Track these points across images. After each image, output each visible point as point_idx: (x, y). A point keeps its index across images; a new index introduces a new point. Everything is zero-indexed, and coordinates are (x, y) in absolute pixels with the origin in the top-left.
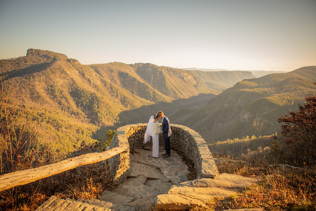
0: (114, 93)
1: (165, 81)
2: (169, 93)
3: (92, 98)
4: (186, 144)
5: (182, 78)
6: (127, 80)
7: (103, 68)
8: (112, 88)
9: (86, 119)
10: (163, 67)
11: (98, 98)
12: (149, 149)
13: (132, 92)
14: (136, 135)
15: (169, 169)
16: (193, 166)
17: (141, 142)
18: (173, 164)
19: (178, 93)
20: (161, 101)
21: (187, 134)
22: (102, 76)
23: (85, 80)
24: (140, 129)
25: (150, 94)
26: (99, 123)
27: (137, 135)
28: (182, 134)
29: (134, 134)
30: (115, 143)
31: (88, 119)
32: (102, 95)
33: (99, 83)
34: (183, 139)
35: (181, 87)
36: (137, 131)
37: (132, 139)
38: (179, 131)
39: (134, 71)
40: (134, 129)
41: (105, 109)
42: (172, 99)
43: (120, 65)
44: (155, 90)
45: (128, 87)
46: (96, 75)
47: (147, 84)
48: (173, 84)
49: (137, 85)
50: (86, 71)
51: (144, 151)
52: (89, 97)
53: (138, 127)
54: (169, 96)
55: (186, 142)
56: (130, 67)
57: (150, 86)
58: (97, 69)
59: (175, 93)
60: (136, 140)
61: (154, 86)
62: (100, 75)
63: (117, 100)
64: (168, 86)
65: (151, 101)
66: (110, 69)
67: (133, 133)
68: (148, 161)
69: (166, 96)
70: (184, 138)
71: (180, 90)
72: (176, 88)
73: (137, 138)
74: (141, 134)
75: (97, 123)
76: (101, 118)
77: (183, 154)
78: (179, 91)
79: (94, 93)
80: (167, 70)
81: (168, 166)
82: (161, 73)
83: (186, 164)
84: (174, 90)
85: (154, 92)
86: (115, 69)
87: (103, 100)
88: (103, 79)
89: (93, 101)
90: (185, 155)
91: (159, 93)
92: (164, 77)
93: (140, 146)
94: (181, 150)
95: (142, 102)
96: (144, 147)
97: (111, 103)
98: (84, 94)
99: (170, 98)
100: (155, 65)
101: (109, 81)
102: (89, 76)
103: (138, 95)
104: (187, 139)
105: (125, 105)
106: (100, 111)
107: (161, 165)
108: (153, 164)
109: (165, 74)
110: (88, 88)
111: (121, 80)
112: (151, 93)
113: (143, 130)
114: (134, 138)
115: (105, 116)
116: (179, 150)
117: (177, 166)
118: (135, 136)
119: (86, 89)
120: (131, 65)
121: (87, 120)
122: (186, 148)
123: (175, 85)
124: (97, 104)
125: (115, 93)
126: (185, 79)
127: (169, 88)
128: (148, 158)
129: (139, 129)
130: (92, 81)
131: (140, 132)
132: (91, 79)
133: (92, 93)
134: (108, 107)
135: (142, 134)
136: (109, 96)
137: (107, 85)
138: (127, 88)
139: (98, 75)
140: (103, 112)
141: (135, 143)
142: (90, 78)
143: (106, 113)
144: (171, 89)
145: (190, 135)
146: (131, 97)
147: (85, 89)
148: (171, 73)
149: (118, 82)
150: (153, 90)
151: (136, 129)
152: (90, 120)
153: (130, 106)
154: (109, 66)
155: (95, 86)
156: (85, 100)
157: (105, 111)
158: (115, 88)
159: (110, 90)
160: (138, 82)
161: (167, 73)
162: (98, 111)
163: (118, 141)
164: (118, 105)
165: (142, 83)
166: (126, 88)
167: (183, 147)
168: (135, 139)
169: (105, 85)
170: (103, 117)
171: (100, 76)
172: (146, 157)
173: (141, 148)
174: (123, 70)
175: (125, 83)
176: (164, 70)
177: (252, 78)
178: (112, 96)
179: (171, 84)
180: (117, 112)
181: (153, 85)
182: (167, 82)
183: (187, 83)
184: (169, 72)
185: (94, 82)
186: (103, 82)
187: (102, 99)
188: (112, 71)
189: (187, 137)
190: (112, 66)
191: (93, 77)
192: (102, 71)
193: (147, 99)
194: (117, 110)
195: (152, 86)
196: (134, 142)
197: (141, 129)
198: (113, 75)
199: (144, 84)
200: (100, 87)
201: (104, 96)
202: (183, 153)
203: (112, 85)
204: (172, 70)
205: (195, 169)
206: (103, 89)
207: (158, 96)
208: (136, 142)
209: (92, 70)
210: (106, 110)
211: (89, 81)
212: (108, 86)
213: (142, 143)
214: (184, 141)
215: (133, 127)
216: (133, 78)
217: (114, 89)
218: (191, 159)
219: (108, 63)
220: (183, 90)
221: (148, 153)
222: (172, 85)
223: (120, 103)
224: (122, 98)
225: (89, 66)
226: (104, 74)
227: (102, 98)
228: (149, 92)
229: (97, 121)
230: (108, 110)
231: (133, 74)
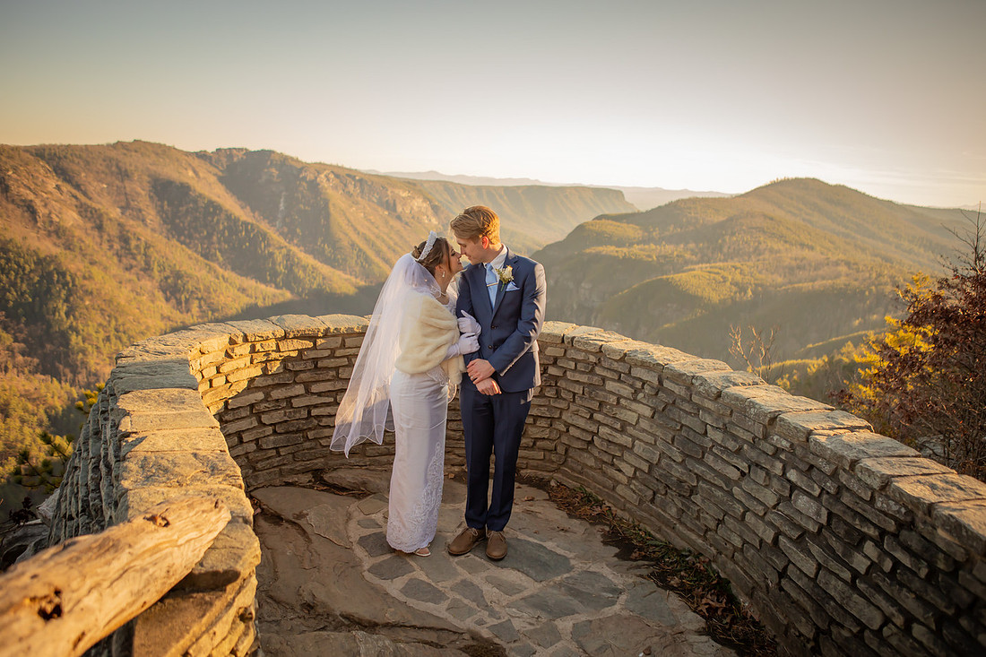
0: (135, 259)
1: (328, 216)
2: (345, 260)
3: (42, 277)
4: (624, 440)
5: (391, 207)
6: (184, 208)
7: (87, 163)
8: (125, 240)
9: (20, 358)
10: (320, 168)
11: (68, 278)
12: (364, 483)
13: (206, 256)
14: (267, 395)
15: (573, 647)
16: (732, 600)
17: (307, 439)
18: (576, 593)
19: (376, 260)
20: (315, 286)
21: (637, 372)
22: (85, 194)
23: (11, 206)
24: (294, 354)
25: (274, 263)
26: (75, 372)
27: (276, 394)
28: (584, 379)
29: (258, 389)
30: (96, 468)
31: (29, 359)
32: (87, 264)
33: (71, 218)
34: (595, 406)
35: (385, 237)
36: (275, 367)
37: (243, 425)
38: (556, 359)
39: (213, 179)
40: (253, 350)
41: (99, 319)
42: (353, 279)
43: (157, 154)
44: (294, 249)
45: (190, 237)
46: (58, 187)
47: (264, 226)
48: (359, 227)
49: (223, 231)
50: (15, 170)
51: (327, 499)
52: (31, 271)
53: (285, 337)
54: (344, 271)
55: (622, 431)
56: (196, 162)
57: (274, 235)
58: (65, 164)
59: (367, 259)
60: (269, 430)
61: (289, 235)
62: (77, 187)
63: (147, 284)
64: (341, 236)
65: (277, 287)
66: (117, 167)
67: (251, 380)
68: (376, 581)
69: (332, 270)
70: (601, 404)
71: (384, 249)
72: (367, 240)
73: (277, 417)
74: (300, 389)
75: (67, 371)
76: (84, 352)
77: (598, 510)
78: (378, 253)
79: (53, 259)
80: (337, 176)
81: (544, 618)
82: (314, 185)
83: (662, 579)
84: (360, 250)
85: (288, 256)
86: (136, 167)
87: (89, 285)
88: (89, 202)
89: (48, 291)
90: (614, 517)
91: (309, 260)
92: (327, 202)
93: (298, 466)
94: (571, 484)
95: (243, 290)
96: (321, 470)
97: (123, 296)
98: (8, 260)
99: (348, 277)
100: (292, 158)
101: (115, 213)
102: (30, 189)
103: (229, 267)
104: (635, 406)
105: (179, 303)
106: (80, 327)
107: (493, 614)
108: (429, 607)
109: (330, 191)
110: (25, 238)
111: (161, 211)
112: (279, 257)
113: (315, 360)
114: (258, 415)
115: (101, 344)
116: (560, 485)
117: (609, 611)
118: (265, 400)
119: (18, 240)
120: (202, 155)
121: (25, 362)
122: (623, 466)
123: (367, 232)
124: (66, 300)
125: (139, 258)
126: (399, 209)
127: (345, 243)
128: (371, 555)
129: (291, 348)
130: (42, 211)
131: (297, 373)
132: (38, 204)
133: (42, 256)
134: (111, 310)
135: (307, 385)
136: (115, 269)
137: (107, 224)
138: (188, 241)
139: (66, 187)
140: (91, 330)
141: (260, 449)
142: (31, 197)
143: (102, 335)
144: (353, 245)
145: (678, 377)
146: (204, 272)
147: (11, 240)
148: (351, 188)
149: (151, 215)
150: (286, 247)
151: (267, 354)
152: (36, 361)
153: (200, 307)
154: (113, 154)
155: (57, 232)
156: (14, 284)
157: (100, 325)
158: (139, 239)
159: (117, 246)
160: (229, 217)
161: (335, 188)
162: (71, 327)
163: (118, 448)
164: (153, 302)
165: (245, 224)
166: (183, 238)
167: (591, 462)
168: (265, 419)
169: (100, 228)
170: (90, 349)
171: (74, 191)
172: (360, 552)
173: (305, 478)
174: (169, 171)
175: (177, 221)
176: (326, 176)
177: (624, 211)
178: (129, 268)
179: (352, 226)
180: (148, 328)
181: (286, 230)
182: (337, 218)
183: (407, 224)
184: (345, 185)
185: (54, 216)
186: (89, 215)
187: (86, 282)
188: (124, 175)
189: (636, 392)
190: (125, 154)
191: (45, 196)
192: (83, 175)
193: (264, 281)
194: (150, 323)
195: (282, 234)
196: (253, 447)
197: (301, 352)
198: (128, 190)
199: (252, 225)
200: (78, 233)
201: (95, 270)
202: (588, 499)
203: (127, 228)
204: (354, 178)
205: (755, 623)
206: (88, 241)
207: (305, 268)
208: (269, 443)
209: (41, 168)
210: (105, 323)
211: (31, 209)
212: (112, 230)
213: (307, 445)
214: (609, 421)
215: (246, 339)
216: (211, 203)
217: (133, 243)
218: (680, 544)
219: (109, 145)
220: (394, 251)
221: (358, 516)
222: (355, 229)
223: (160, 295)
224: (166, 278)
225: (27, 150)
226: (94, 186)
227: (84, 278)
228: (271, 254)
229: (67, 365)
230: (113, 323)
231: (209, 187)
